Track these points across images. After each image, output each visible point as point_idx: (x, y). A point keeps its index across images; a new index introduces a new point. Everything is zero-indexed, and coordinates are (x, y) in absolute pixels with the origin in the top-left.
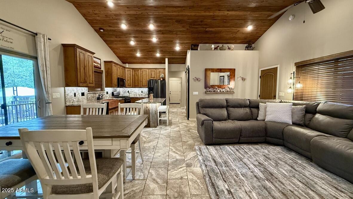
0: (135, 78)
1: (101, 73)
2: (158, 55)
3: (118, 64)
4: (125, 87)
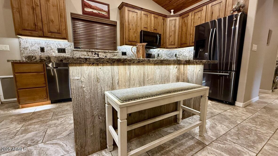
0: (182, 30)
3: (142, 9)
4: (159, 46)
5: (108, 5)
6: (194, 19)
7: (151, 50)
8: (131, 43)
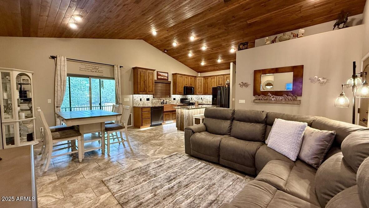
0: (205, 85)
1: (170, 83)
2: (219, 61)
3: (185, 75)
4: (193, 94)
5: (168, 73)
6: (211, 81)
7: (188, 96)
8: (180, 94)
